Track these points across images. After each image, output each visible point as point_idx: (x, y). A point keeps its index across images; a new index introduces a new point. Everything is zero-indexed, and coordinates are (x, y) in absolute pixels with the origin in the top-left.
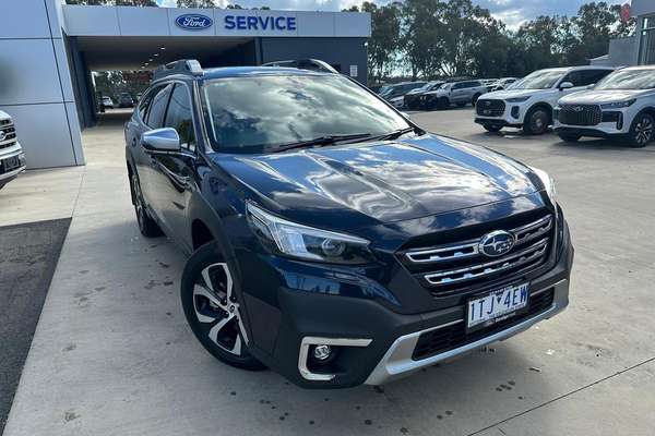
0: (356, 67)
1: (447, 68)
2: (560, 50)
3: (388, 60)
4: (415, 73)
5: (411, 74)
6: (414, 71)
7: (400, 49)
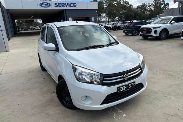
0: (94, 18)
1: (117, 18)
2: (148, 13)
3: (101, 16)
4: (109, 20)
5: (108, 20)
6: (108, 19)
7: (104, 13)
